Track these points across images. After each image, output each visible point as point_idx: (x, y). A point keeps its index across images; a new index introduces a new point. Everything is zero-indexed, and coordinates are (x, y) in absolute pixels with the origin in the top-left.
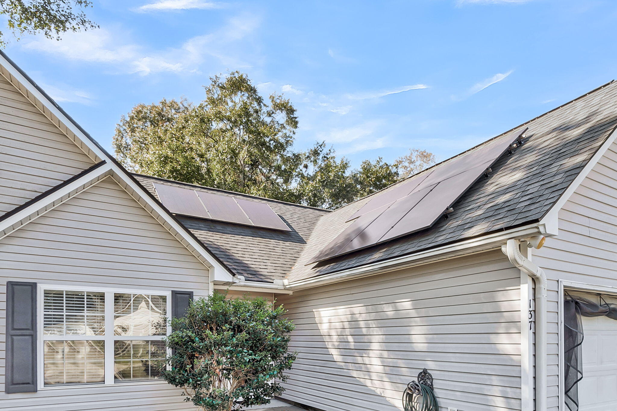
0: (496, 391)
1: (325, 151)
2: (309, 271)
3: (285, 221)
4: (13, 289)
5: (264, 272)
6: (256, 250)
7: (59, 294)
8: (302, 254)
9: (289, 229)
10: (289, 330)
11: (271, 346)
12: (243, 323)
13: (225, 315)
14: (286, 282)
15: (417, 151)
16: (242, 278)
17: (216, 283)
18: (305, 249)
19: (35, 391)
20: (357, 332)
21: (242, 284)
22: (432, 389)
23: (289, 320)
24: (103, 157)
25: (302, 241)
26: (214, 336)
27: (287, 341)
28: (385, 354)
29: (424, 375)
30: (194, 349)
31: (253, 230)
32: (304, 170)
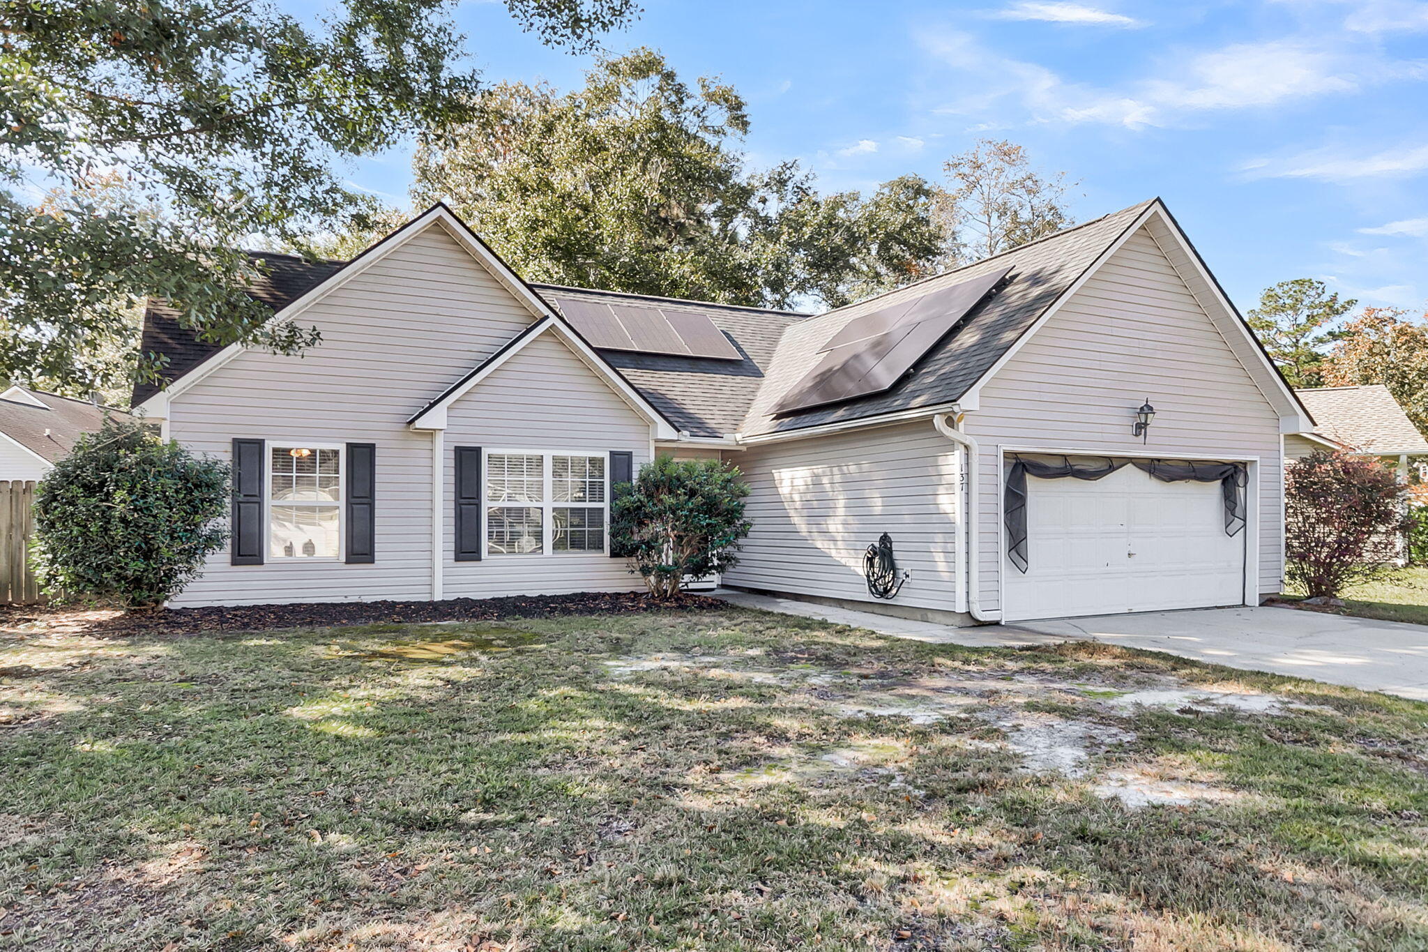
0: (939, 547)
1: (799, 176)
2: (767, 424)
3: (732, 340)
4: (461, 454)
5: (712, 424)
6: (698, 392)
7: (501, 458)
8: (758, 394)
9: (738, 356)
10: (744, 494)
11: (727, 510)
12: (698, 487)
13: (678, 479)
14: (739, 436)
15: (990, 142)
16: (686, 433)
17: (657, 441)
18: (763, 386)
19: (480, 560)
20: (821, 496)
21: (687, 440)
22: (891, 552)
23: (746, 483)
24: (546, 312)
25: (759, 374)
26: (668, 500)
27: (743, 506)
28: (851, 520)
29: (885, 539)
30: (646, 515)
31: (691, 362)
32: (760, 206)
